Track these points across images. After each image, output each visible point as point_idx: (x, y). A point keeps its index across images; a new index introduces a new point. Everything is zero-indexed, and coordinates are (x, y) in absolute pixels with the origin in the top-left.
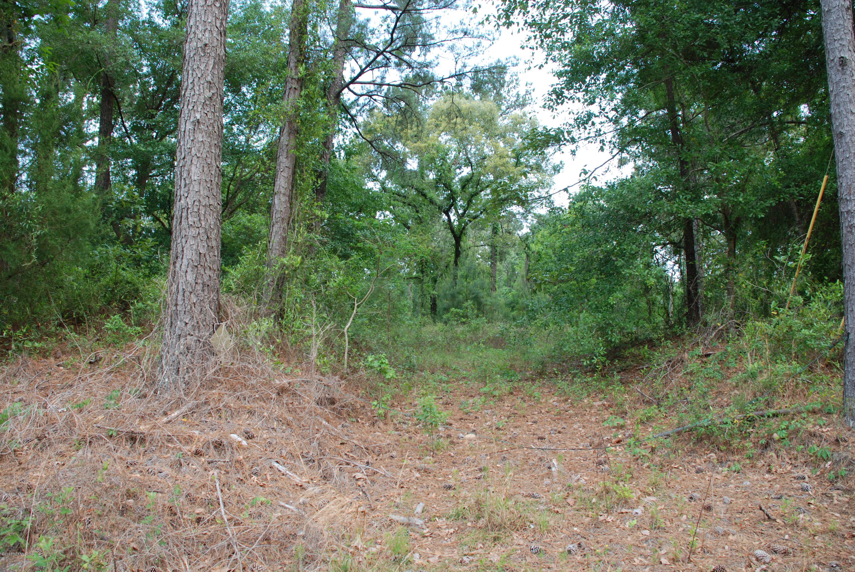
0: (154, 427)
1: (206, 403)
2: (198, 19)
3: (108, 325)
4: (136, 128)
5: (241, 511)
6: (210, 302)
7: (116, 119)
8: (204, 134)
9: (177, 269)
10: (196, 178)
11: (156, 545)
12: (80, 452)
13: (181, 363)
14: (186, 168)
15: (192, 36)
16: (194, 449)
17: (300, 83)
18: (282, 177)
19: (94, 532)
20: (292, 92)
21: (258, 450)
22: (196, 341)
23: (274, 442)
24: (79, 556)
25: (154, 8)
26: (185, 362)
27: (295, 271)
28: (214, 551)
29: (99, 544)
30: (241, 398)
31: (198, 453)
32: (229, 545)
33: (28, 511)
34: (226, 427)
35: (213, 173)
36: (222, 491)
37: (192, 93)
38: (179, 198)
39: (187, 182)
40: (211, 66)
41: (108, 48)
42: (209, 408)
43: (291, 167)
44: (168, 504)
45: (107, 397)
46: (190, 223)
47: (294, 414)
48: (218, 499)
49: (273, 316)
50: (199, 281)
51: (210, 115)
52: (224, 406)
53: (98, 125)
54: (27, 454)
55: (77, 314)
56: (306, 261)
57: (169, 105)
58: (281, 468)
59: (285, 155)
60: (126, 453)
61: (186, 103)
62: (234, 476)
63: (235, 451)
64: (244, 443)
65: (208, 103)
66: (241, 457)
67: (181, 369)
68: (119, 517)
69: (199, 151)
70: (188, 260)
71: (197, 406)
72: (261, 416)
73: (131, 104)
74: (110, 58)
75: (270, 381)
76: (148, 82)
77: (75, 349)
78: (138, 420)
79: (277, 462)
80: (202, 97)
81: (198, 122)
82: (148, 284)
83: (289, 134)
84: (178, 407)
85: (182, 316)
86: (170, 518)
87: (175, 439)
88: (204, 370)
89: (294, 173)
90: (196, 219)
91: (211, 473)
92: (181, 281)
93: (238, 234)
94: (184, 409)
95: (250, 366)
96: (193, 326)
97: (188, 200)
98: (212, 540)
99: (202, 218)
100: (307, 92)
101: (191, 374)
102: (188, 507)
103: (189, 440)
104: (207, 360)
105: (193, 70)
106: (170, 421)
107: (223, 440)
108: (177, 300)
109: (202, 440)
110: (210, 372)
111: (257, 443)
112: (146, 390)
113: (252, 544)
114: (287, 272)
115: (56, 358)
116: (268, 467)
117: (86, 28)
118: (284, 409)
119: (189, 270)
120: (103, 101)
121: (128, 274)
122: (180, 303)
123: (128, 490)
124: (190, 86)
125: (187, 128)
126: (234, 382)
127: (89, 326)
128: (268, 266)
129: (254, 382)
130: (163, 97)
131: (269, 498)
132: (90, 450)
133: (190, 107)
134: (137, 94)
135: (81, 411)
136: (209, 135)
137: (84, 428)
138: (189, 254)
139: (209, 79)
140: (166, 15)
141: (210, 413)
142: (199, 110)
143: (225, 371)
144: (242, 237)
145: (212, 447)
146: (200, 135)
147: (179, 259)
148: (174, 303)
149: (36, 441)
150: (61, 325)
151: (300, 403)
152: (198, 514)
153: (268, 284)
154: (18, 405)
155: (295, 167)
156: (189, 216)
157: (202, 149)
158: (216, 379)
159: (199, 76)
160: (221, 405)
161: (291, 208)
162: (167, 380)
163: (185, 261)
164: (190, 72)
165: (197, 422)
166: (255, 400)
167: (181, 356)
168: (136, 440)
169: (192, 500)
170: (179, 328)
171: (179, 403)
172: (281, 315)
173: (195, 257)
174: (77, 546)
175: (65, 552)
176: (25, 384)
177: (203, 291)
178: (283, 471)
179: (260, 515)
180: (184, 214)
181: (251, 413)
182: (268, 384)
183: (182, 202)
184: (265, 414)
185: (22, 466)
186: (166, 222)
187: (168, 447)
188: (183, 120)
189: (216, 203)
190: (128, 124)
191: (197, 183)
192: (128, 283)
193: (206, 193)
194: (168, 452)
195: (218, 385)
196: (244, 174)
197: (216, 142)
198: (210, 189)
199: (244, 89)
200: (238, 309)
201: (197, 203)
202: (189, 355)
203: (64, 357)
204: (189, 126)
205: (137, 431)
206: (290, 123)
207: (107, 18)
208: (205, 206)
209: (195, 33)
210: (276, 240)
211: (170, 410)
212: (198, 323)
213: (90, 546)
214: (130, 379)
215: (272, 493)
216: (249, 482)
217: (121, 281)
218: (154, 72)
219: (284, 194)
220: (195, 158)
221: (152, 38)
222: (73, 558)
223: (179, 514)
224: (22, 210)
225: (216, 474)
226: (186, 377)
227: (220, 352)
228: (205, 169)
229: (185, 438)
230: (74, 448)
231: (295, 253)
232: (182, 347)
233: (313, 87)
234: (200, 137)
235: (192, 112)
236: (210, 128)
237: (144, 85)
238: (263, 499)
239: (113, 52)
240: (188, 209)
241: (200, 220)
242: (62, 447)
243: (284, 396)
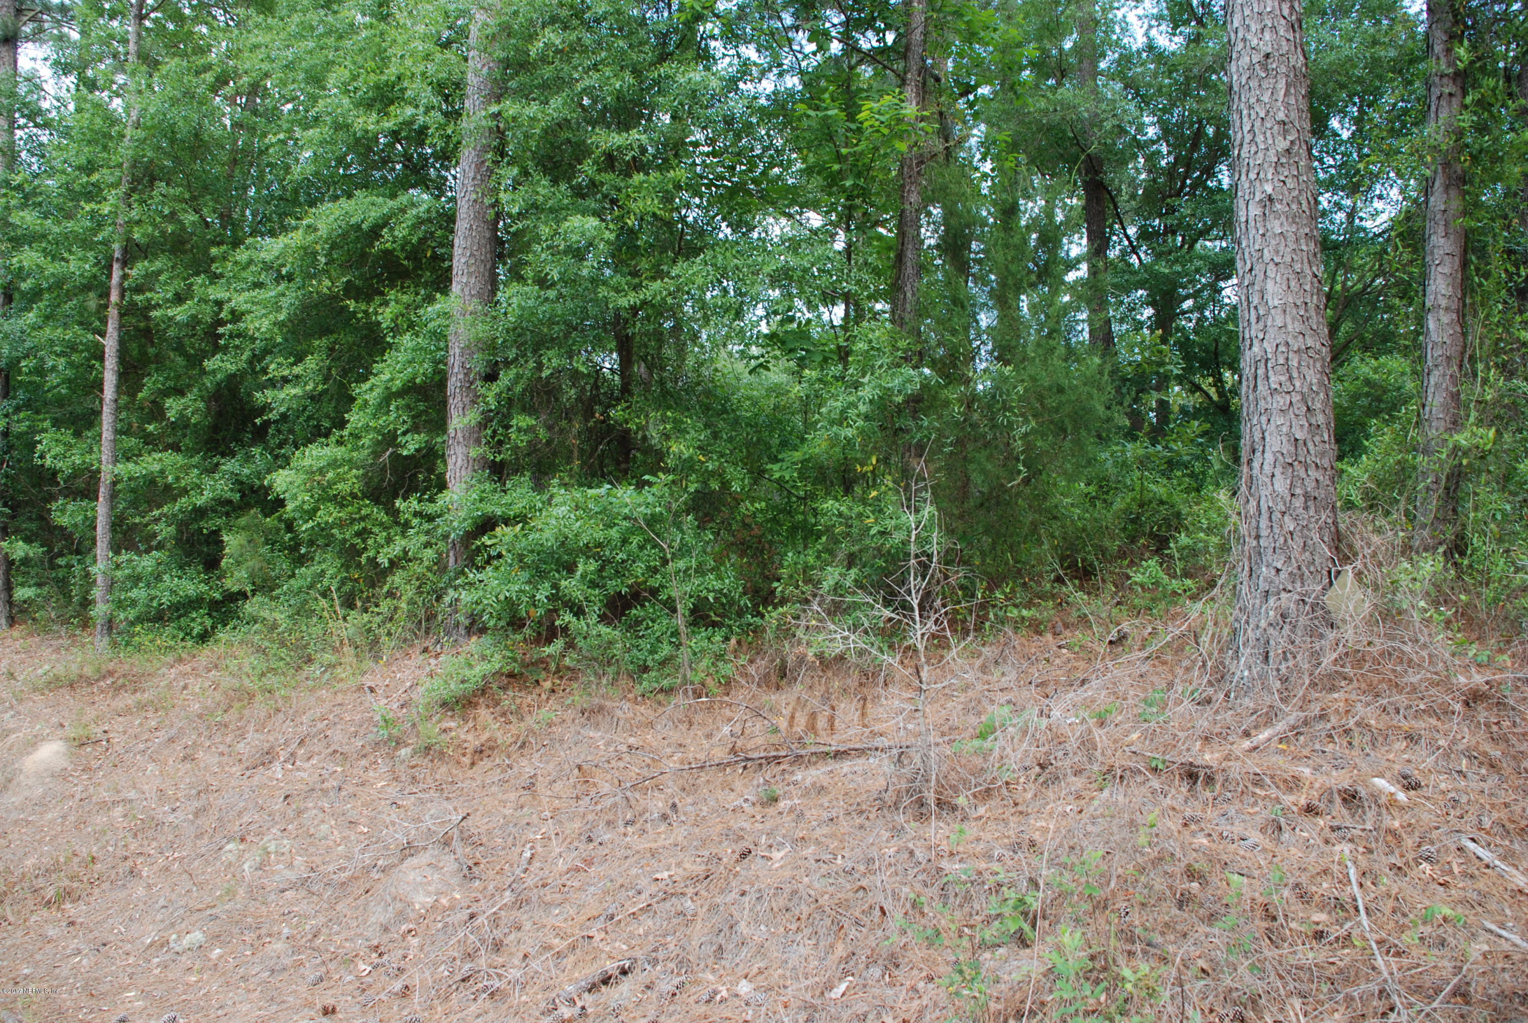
0: (1227, 758)
1: (1323, 717)
2: (1247, 12)
3: (1138, 578)
4: (1145, 235)
5: (1402, 929)
6: (1320, 528)
7: (1111, 227)
8: (1283, 218)
9: (1256, 472)
10: (1276, 303)
11: (1243, 970)
12: (1106, 793)
13: (1272, 642)
14: (1256, 287)
15: (1240, 46)
16: (1303, 802)
17: (1459, 81)
18: (1439, 277)
19: (1137, 931)
20: (1443, 103)
21: (1430, 811)
22: (1297, 602)
23: (1464, 799)
24: (1115, 968)
25: (1154, 23)
26: (1279, 641)
27: (1482, 458)
28: (1353, 999)
29: (1145, 952)
30: (1391, 709)
31: (1310, 810)
32: (1381, 992)
33: (1034, 883)
34: (1363, 765)
35: (1308, 288)
36: (1361, 885)
37: (1253, 149)
38: (1248, 343)
39: (1261, 312)
40: (1282, 92)
41: (1087, 110)
42: (1329, 726)
43: (1457, 251)
44: (1260, 900)
45: (1145, 700)
46: (1273, 386)
47: (1503, 746)
48: (1355, 900)
49: (1441, 550)
50: (1298, 491)
51: (1291, 184)
52: (1358, 724)
53: (1084, 241)
54: (1025, 790)
55: (1083, 560)
56: (1507, 437)
57: (1199, 183)
58: (1480, 852)
59: (1441, 230)
60: (1181, 799)
61: (1244, 171)
62: (1382, 861)
63: (1384, 811)
64: (1401, 796)
65: (1283, 160)
66: (1397, 824)
67: (1271, 654)
68: (1175, 911)
69: (1277, 252)
70: (1274, 453)
71: (1306, 723)
72: (1433, 747)
73: (1133, 196)
74: (1092, 125)
75: (1447, 677)
76: (1159, 152)
77: (1084, 620)
78: (1198, 743)
79: (1473, 840)
80: (1272, 152)
81: (1270, 199)
82: (1197, 504)
83: (1447, 188)
84: (1268, 723)
85: (1268, 556)
86: (1265, 924)
87: (1268, 780)
88: (1316, 655)
89: (1465, 264)
90: (1283, 379)
91: (1338, 848)
92: (1263, 493)
93: (1355, 397)
94: (1281, 726)
95: (1407, 649)
96: (1291, 574)
97: (1265, 344)
98: (1348, 976)
99: (1295, 375)
100: (1478, 96)
101: (1291, 663)
102: (1297, 907)
103: (1293, 784)
104: (1321, 636)
105: (1250, 107)
106: (1255, 748)
107: (1359, 789)
108: (1258, 528)
109: (1317, 785)
110: (1327, 660)
111: (1428, 799)
112: (1210, 691)
113: (1431, 998)
114: (1465, 462)
115: (1056, 634)
116: (1453, 847)
117: (1050, 87)
118: (1482, 734)
119: (1278, 472)
120: (1088, 200)
121: (1159, 489)
122: (1264, 533)
123: (1189, 865)
124: (1248, 138)
125: (1251, 215)
126: (1376, 678)
127: (1104, 581)
128: (1425, 452)
129: (1414, 679)
130: (1187, 172)
131: (1460, 909)
132: (1122, 790)
133: (1252, 176)
134: (1143, 176)
135: (1102, 724)
136: (1293, 219)
137: (1109, 752)
138: (1276, 443)
139: (1281, 116)
140: (1175, 28)
141: (1330, 736)
142: (1270, 176)
143: (1357, 658)
144: (1363, 402)
145: (1338, 800)
146: (1277, 223)
147: (1258, 454)
148: (1253, 534)
149: (1037, 769)
150: (1059, 580)
151: (1514, 724)
152: (1317, 924)
153: (1428, 489)
154: (1006, 709)
155: (1465, 251)
156: (1271, 373)
157: (1282, 248)
158: (1340, 674)
159: (1262, 115)
160: (1352, 723)
161: (1464, 334)
162: (1246, 673)
163: (1269, 457)
164: (1245, 112)
165: (1305, 752)
166: (1418, 714)
167: (1271, 630)
168: (1197, 778)
169: (1304, 897)
170: (1265, 579)
171: (1269, 717)
172: (1459, 547)
173: (1287, 448)
174: (1111, 950)
175: (1092, 958)
176: (1013, 675)
177: (1306, 508)
178: (1487, 860)
179: (1443, 943)
180: (1261, 372)
181: (1412, 738)
182: (1445, 683)
183: (1256, 349)
184: (1441, 742)
185: (1020, 808)
186: (1212, 392)
187: (1254, 794)
188: (1241, 201)
189: (1317, 342)
190: (1132, 231)
191: (1279, 311)
192: (1162, 502)
193: (1298, 327)
194: (1255, 803)
195: (1343, 683)
196: (1350, 284)
197: (1307, 230)
198: (1305, 320)
199: (1334, 123)
200: (1376, 539)
201: (1282, 348)
202: (1287, 627)
203: (1067, 633)
204: (1255, 210)
205: (1198, 762)
206: (1446, 165)
207: (1081, 62)
208: (1298, 351)
209: (1244, 40)
210: (1436, 400)
211: (1256, 727)
212: (1299, 568)
213: (1131, 954)
214: (1180, 671)
215: (1464, 902)
216: (1413, 874)
217: (1150, 502)
218: (1166, 132)
219: (1447, 309)
220: (1271, 266)
221: (1155, 75)
222: (1105, 969)
223: (1281, 919)
224: (994, 397)
225: (1347, 851)
226: (1283, 667)
227: (1344, 621)
228: (1293, 284)
229: (1285, 781)
230: (1095, 786)
231: (1480, 422)
232: (1271, 613)
233: (1492, 82)
234: (1276, 226)
235: (1257, 183)
236: (1294, 206)
237: (1152, 159)
238: (1447, 911)
239: (1097, 115)
240: (1267, 360)
241: (1291, 378)
242: (1078, 783)
243: (1479, 708)
